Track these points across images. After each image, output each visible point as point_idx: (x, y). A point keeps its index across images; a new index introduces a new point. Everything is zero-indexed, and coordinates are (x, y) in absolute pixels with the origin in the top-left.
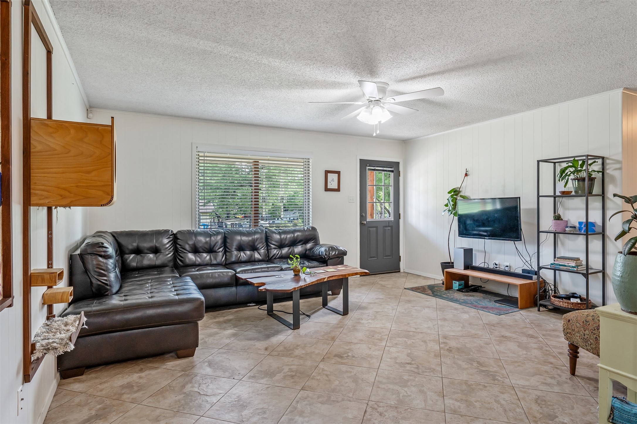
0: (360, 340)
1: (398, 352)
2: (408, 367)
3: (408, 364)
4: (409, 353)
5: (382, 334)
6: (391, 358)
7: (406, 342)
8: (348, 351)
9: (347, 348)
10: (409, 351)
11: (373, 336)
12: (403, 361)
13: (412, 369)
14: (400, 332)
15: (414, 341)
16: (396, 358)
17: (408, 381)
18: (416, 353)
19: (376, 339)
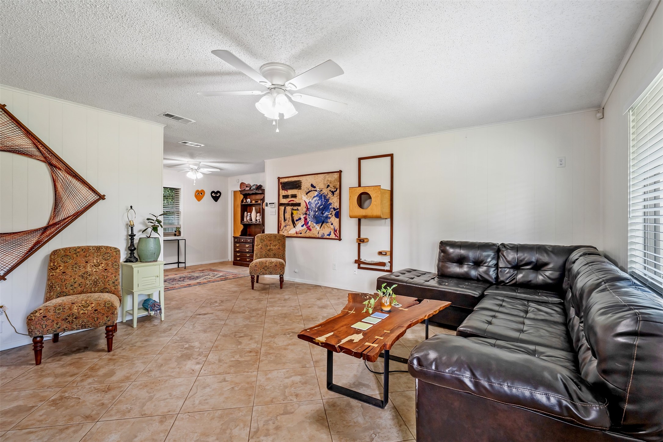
0: (287, 349)
1: (249, 344)
2: (242, 335)
3: (242, 337)
4: (239, 345)
5: (267, 362)
6: (255, 338)
7: (241, 356)
8: (292, 338)
9: (293, 340)
10: (239, 347)
11: (276, 356)
12: (246, 338)
13: (239, 334)
14: (246, 370)
15: (233, 359)
16: (251, 339)
17: (244, 327)
18: (234, 346)
19: (272, 353)
